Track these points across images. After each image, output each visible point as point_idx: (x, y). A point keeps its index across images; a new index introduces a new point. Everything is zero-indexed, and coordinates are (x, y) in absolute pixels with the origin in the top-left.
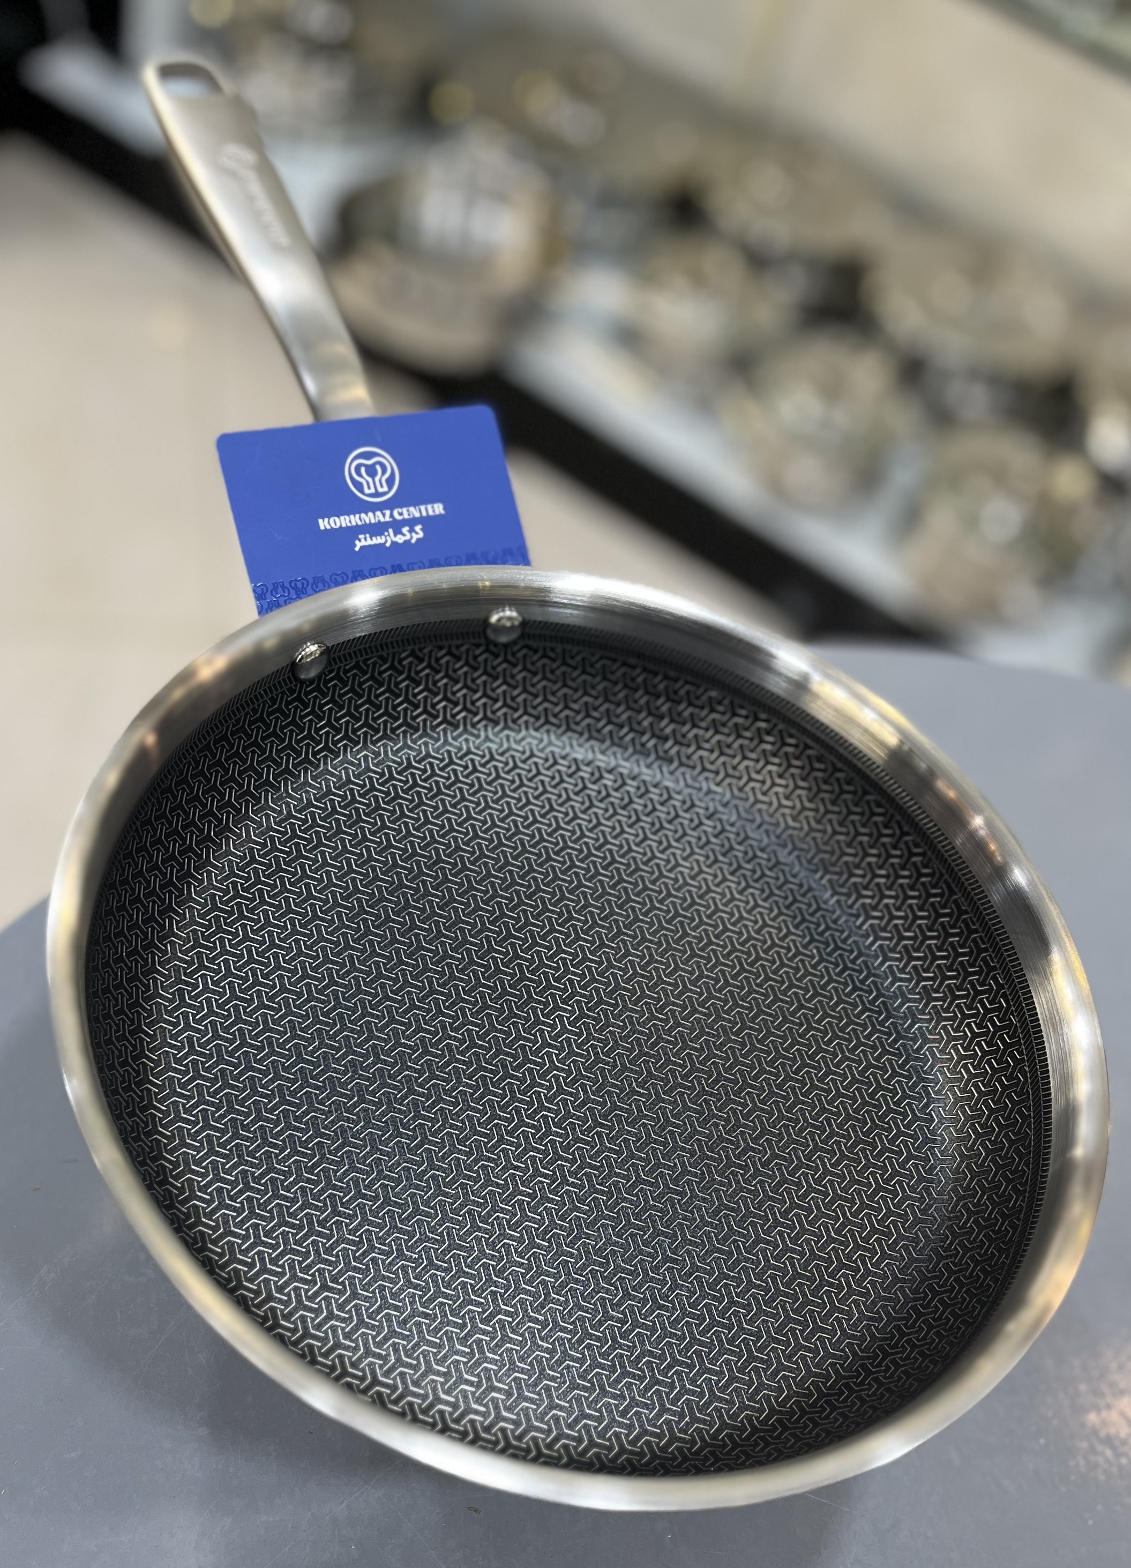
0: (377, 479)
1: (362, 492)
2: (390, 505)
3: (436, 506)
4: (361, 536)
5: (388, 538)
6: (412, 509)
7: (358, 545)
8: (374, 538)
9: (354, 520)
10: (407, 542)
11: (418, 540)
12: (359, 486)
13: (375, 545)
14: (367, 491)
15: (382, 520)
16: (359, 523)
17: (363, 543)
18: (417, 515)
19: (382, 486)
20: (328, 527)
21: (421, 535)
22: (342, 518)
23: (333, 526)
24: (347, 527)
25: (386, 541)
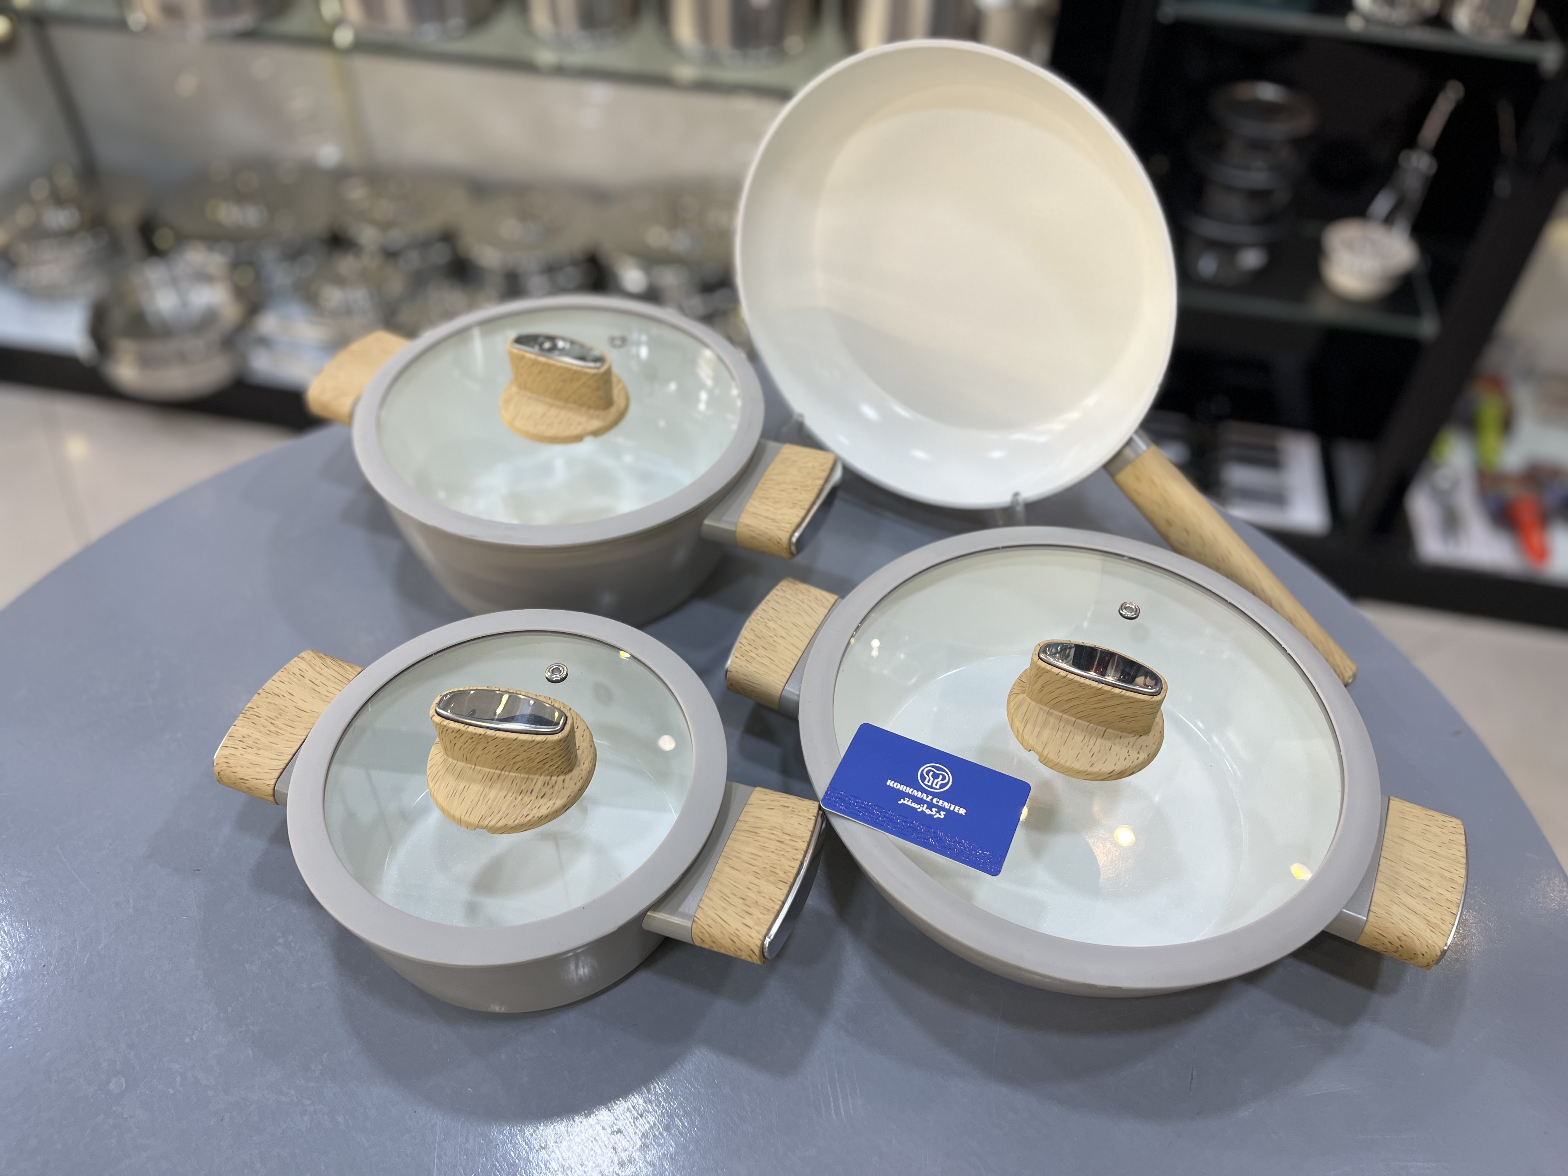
0: (936, 781)
1: (923, 781)
2: (935, 795)
3: (961, 809)
4: (907, 799)
5: (921, 808)
6: (946, 803)
7: (902, 801)
8: (913, 803)
9: (909, 790)
10: (932, 816)
11: (938, 818)
12: (923, 779)
13: (912, 807)
14: (926, 782)
15: (925, 798)
16: (910, 793)
17: (905, 802)
18: (947, 807)
19: (936, 785)
20: (891, 785)
21: (942, 816)
22: (902, 786)
23: (895, 786)
24: (902, 791)
25: (919, 808)
